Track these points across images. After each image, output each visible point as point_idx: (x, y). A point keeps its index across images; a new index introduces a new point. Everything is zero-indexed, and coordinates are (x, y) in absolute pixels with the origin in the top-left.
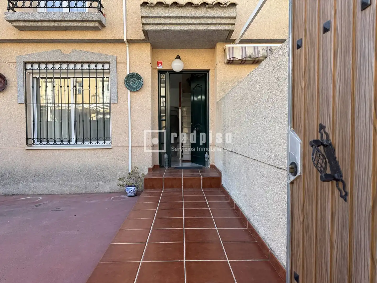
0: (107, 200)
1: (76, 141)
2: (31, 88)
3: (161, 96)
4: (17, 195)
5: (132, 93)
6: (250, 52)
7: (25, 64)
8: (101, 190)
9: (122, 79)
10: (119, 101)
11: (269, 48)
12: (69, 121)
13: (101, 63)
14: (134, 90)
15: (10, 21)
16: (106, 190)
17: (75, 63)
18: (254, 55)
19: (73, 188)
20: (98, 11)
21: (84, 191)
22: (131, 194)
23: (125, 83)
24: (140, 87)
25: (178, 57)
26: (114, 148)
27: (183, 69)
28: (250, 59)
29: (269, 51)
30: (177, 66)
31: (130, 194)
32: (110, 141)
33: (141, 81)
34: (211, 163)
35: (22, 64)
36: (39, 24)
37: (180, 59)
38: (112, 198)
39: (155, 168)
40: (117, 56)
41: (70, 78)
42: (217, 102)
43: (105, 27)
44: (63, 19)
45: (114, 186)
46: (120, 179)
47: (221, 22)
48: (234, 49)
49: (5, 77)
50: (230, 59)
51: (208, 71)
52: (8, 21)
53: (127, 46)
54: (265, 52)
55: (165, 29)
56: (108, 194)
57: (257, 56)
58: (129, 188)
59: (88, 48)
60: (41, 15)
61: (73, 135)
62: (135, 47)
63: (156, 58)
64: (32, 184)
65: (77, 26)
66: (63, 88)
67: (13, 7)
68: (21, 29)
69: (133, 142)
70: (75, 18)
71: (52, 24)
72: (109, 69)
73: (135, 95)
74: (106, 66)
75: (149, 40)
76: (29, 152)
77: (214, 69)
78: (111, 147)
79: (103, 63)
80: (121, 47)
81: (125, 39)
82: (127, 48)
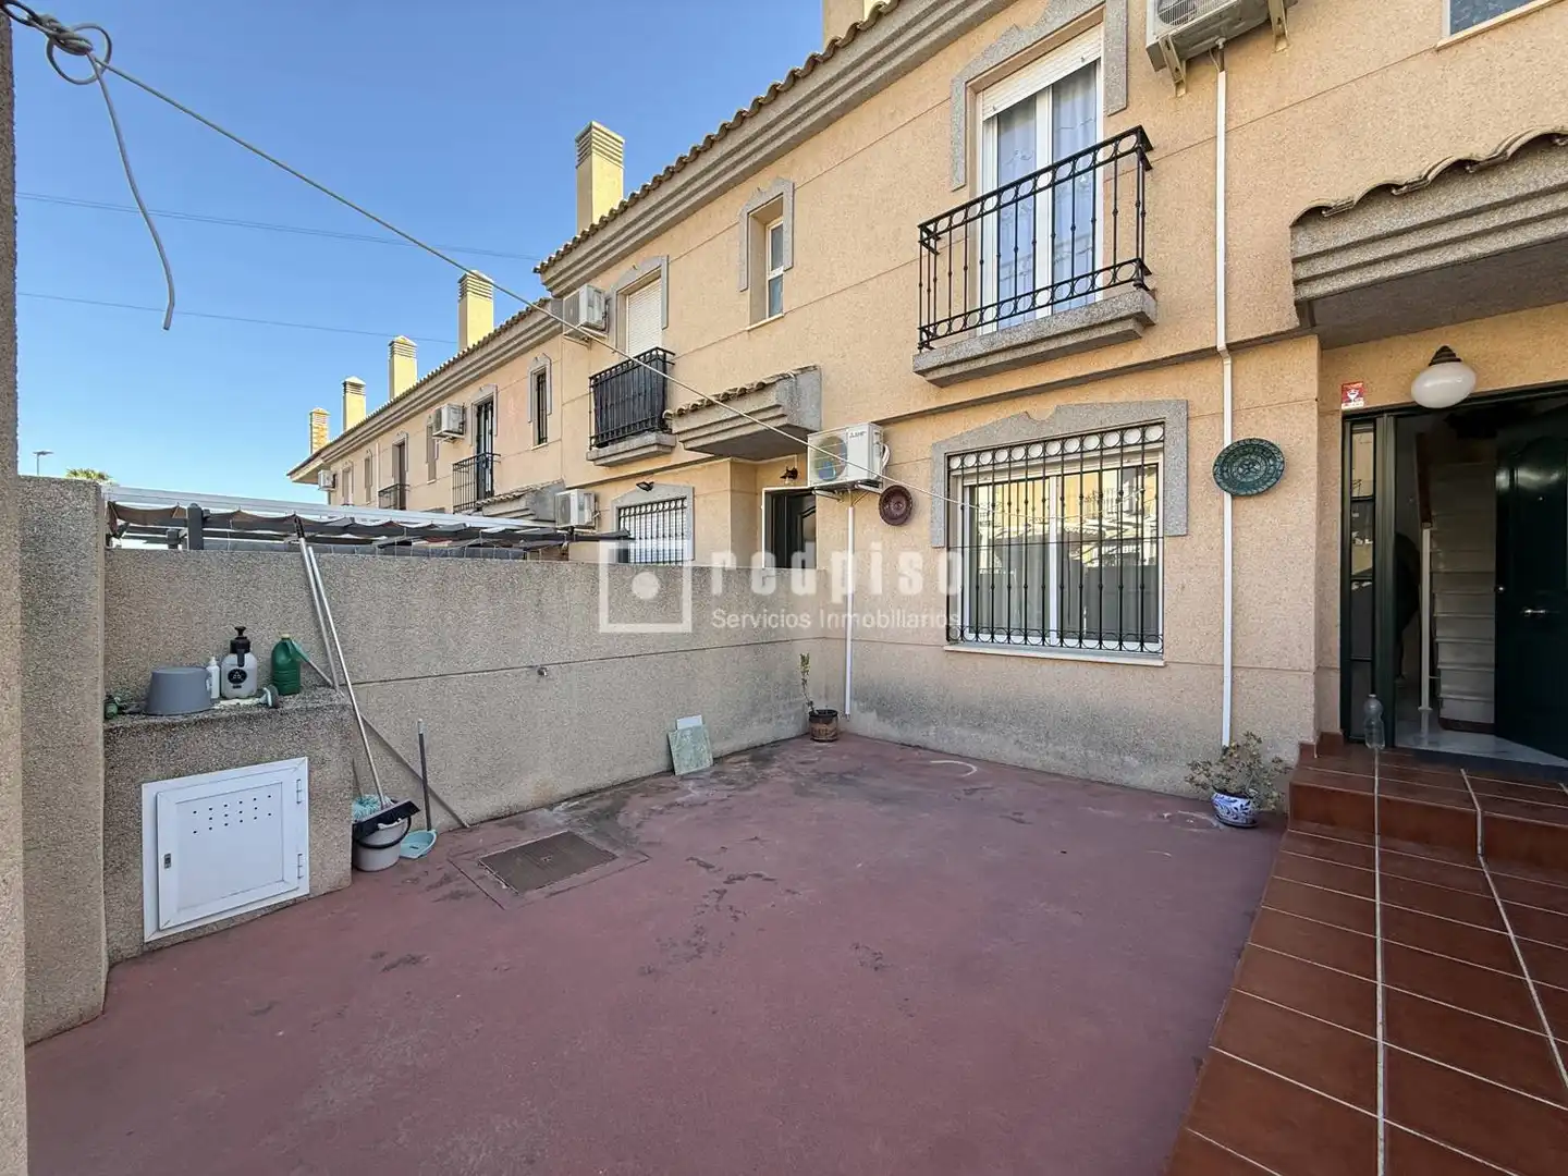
0: (1151, 817)
1: (1062, 638)
2: (960, 511)
3: (1351, 498)
4: (925, 749)
5: (1243, 504)
7: (949, 458)
8: (1127, 779)
9: (1205, 461)
10: (1192, 527)
12: (1044, 588)
13: (1137, 427)
14: (1249, 492)
15: (922, 373)
16: (1145, 783)
17: (1064, 440)
19: (1049, 759)
20: (1135, 289)
21: (1080, 773)
22: (1236, 819)
23: (1215, 474)
24: (1274, 480)
25: (1443, 357)
26: (1173, 666)
27: (1471, 394)
30: (1441, 387)
31: (1230, 819)
32: (1157, 642)
33: (1275, 460)
35: (942, 460)
36: (982, 363)
37: (1459, 360)
38: (1166, 815)
39: (1325, 743)
40: (1190, 399)
41: (1048, 477)
43: (1154, 324)
45: (1171, 776)
46: (1194, 766)
49: (908, 493)
52: (919, 372)
53: (1228, 362)
55: (1400, 271)
56: (1151, 797)
58: (1226, 797)
59: (1100, 394)
60: (986, 341)
61: (1053, 623)
62: (1257, 361)
63: (1336, 377)
64: (957, 731)
65: (1074, 345)
66: (1014, 507)
67: (928, 341)
68: (941, 383)
69: (1239, 653)
70: (1069, 326)
71: (1009, 356)
72: (1163, 441)
73: (1251, 507)
74: (1154, 434)
75: (1314, 325)
76: (951, 656)
78: (1161, 663)
79: (1144, 427)
80: (1203, 371)
81: (1221, 345)
82: (1228, 369)
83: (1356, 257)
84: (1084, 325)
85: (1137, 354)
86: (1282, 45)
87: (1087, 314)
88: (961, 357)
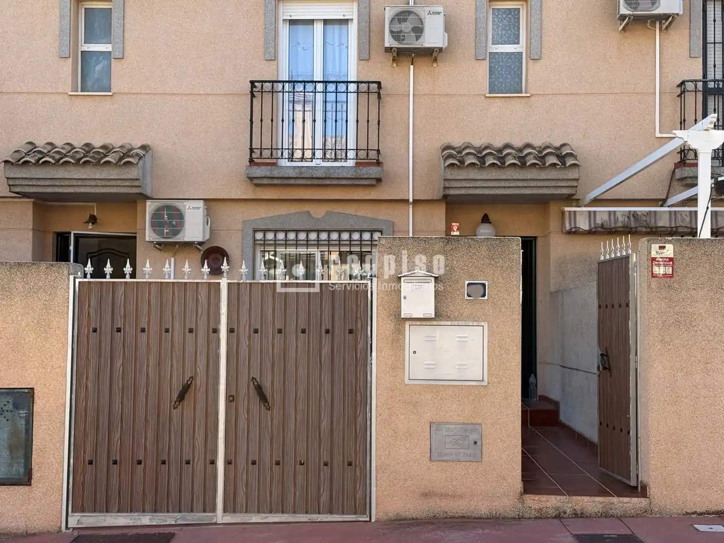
6: (602, 219)
7: (255, 232)
11: (632, 213)
13: (369, 231)
15: (252, 179)
17: (329, 231)
18: (609, 224)
25: (486, 219)
28: (602, 230)
29: (632, 218)
30: (486, 234)
34: (540, 392)
35: (251, 232)
36: (292, 182)
37: (490, 223)
40: (394, 221)
42: (551, 293)
43: (383, 182)
44: (328, 176)
47: (558, 185)
48: (577, 214)
49: (226, 253)
50: (571, 229)
51: (535, 238)
52: (249, 178)
53: (412, 207)
54: (626, 219)
57: (613, 225)
60: (297, 171)
72: (378, 241)
77: (545, 236)
79: (372, 232)
80: (401, 208)
81: (411, 200)
82: (411, 210)
83: (464, 184)
84: (353, 177)
85: (373, 194)
87: (354, 171)
88: (280, 176)
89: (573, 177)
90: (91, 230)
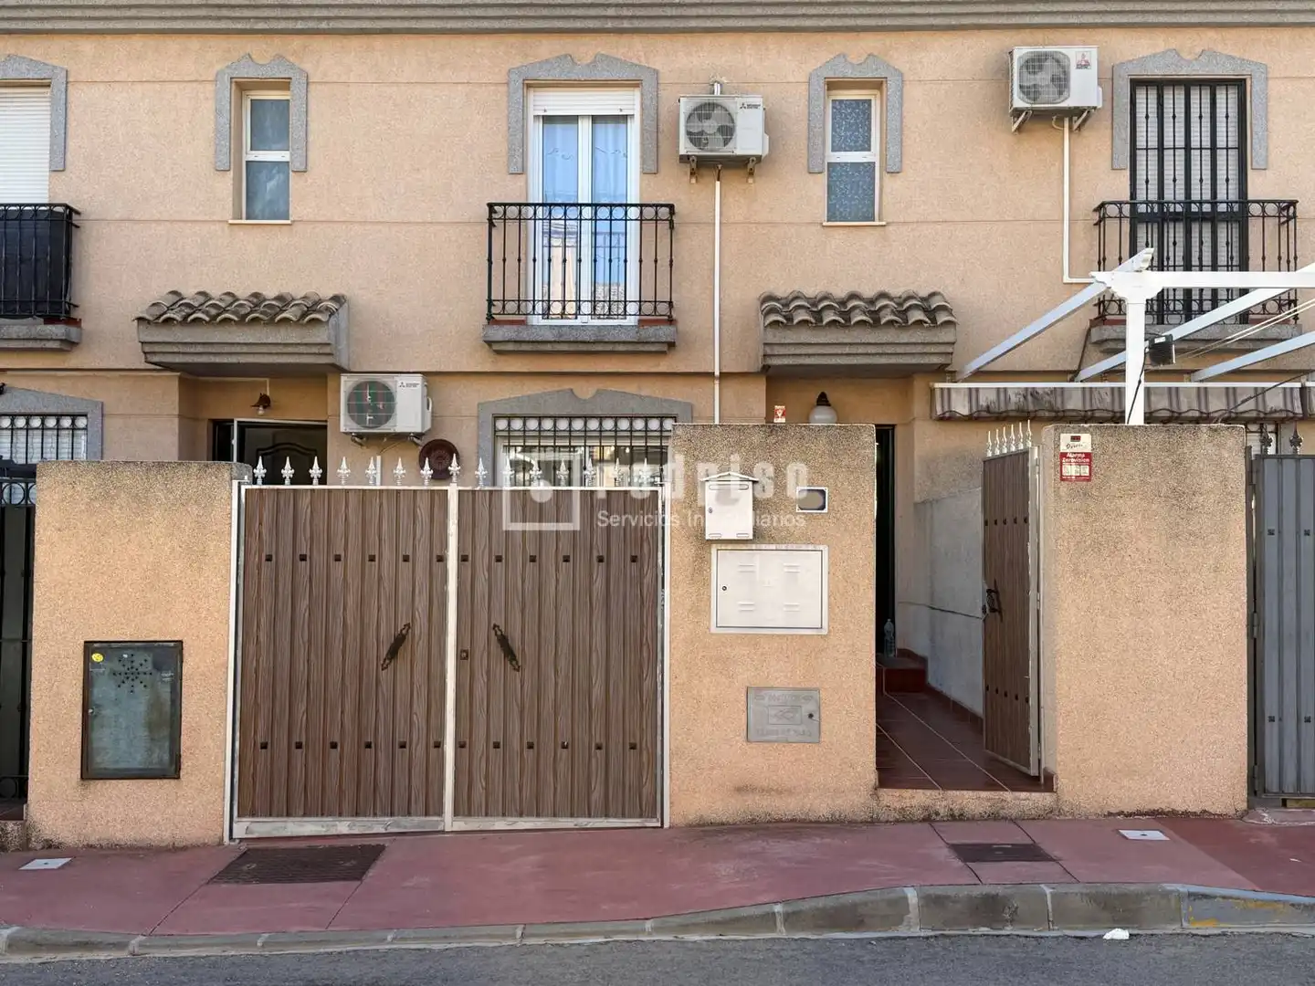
6: (987, 399)
7: (497, 419)
11: (1030, 391)
13: (658, 418)
15: (491, 343)
17: (603, 418)
18: (997, 406)
25: (823, 400)
28: (988, 415)
29: (1029, 398)
34: (900, 644)
35: (488, 420)
37: (829, 405)
40: (693, 403)
42: (916, 505)
43: (677, 350)
47: (925, 350)
48: (953, 392)
49: (452, 447)
50: (944, 414)
51: (893, 426)
52: (483, 341)
53: (718, 383)
54: (1022, 399)
57: (1003, 408)
59: (631, 387)
60: (555, 331)
62: (734, 387)
65: (624, 351)
68: (505, 354)
70: (623, 338)
71: (571, 347)
74: (668, 424)
75: (767, 376)
77: (907, 424)
79: (662, 418)
80: (702, 384)
81: (717, 373)
82: (717, 387)
83: (792, 350)
85: (663, 365)
86: (750, 181)
87: (637, 333)
89: (946, 340)
90: (262, 416)
